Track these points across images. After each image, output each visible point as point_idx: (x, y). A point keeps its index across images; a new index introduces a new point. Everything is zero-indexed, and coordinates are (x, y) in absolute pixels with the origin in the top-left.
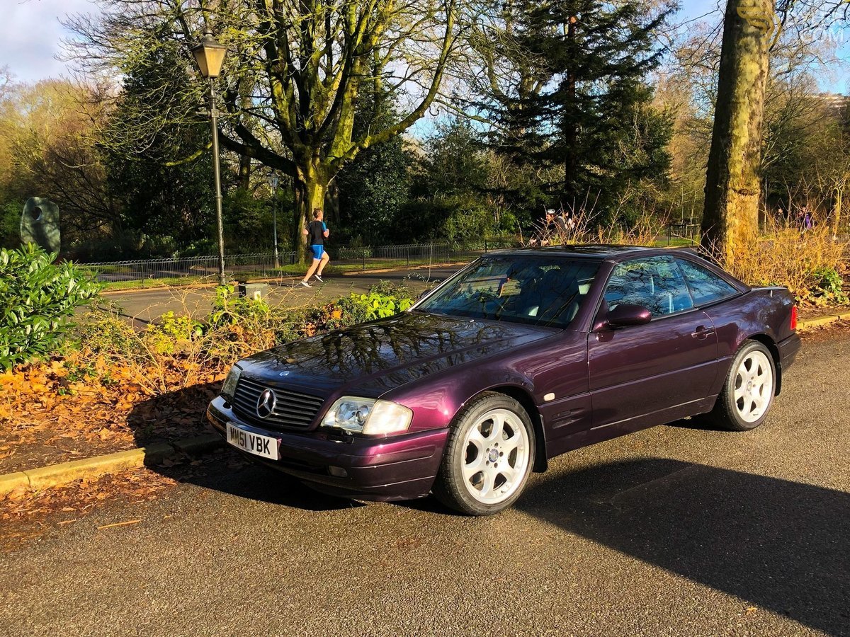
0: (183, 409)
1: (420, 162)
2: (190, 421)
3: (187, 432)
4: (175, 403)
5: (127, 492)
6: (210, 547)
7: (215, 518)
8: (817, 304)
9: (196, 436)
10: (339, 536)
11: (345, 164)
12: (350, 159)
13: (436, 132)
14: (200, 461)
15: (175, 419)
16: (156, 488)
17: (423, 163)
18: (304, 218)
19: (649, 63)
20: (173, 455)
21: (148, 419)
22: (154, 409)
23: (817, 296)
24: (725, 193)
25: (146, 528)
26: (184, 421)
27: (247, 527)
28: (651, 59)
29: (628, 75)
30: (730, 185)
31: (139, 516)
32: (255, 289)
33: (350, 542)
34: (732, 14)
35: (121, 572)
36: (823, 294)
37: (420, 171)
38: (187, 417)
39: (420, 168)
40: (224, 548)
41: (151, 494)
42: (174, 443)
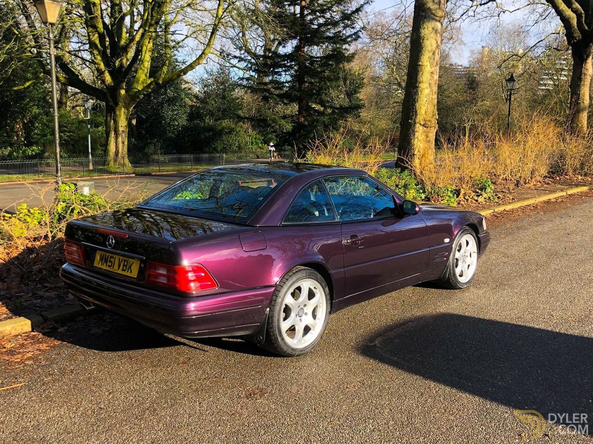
0: (45, 284)
1: (194, 96)
2: (52, 294)
3: (50, 303)
4: (38, 279)
5: (7, 358)
6: (90, 406)
7: (89, 379)
8: (479, 202)
9: (59, 306)
10: (197, 390)
11: (144, 94)
12: (148, 91)
13: (206, 76)
14: (66, 328)
15: (39, 292)
16: (32, 353)
17: (196, 97)
18: (113, 133)
19: (354, 36)
20: (42, 324)
21: (16, 293)
22: (20, 284)
23: (478, 196)
24: (414, 126)
25: (29, 390)
26: (47, 294)
27: (118, 386)
28: (355, 34)
29: (341, 44)
30: (417, 121)
31: (20, 380)
32: (84, 186)
33: (207, 396)
34: (419, 5)
35: (13, 435)
36: (481, 195)
37: (195, 102)
38: (50, 291)
39: (195, 100)
40: (102, 406)
41: (29, 359)
42: (42, 313)
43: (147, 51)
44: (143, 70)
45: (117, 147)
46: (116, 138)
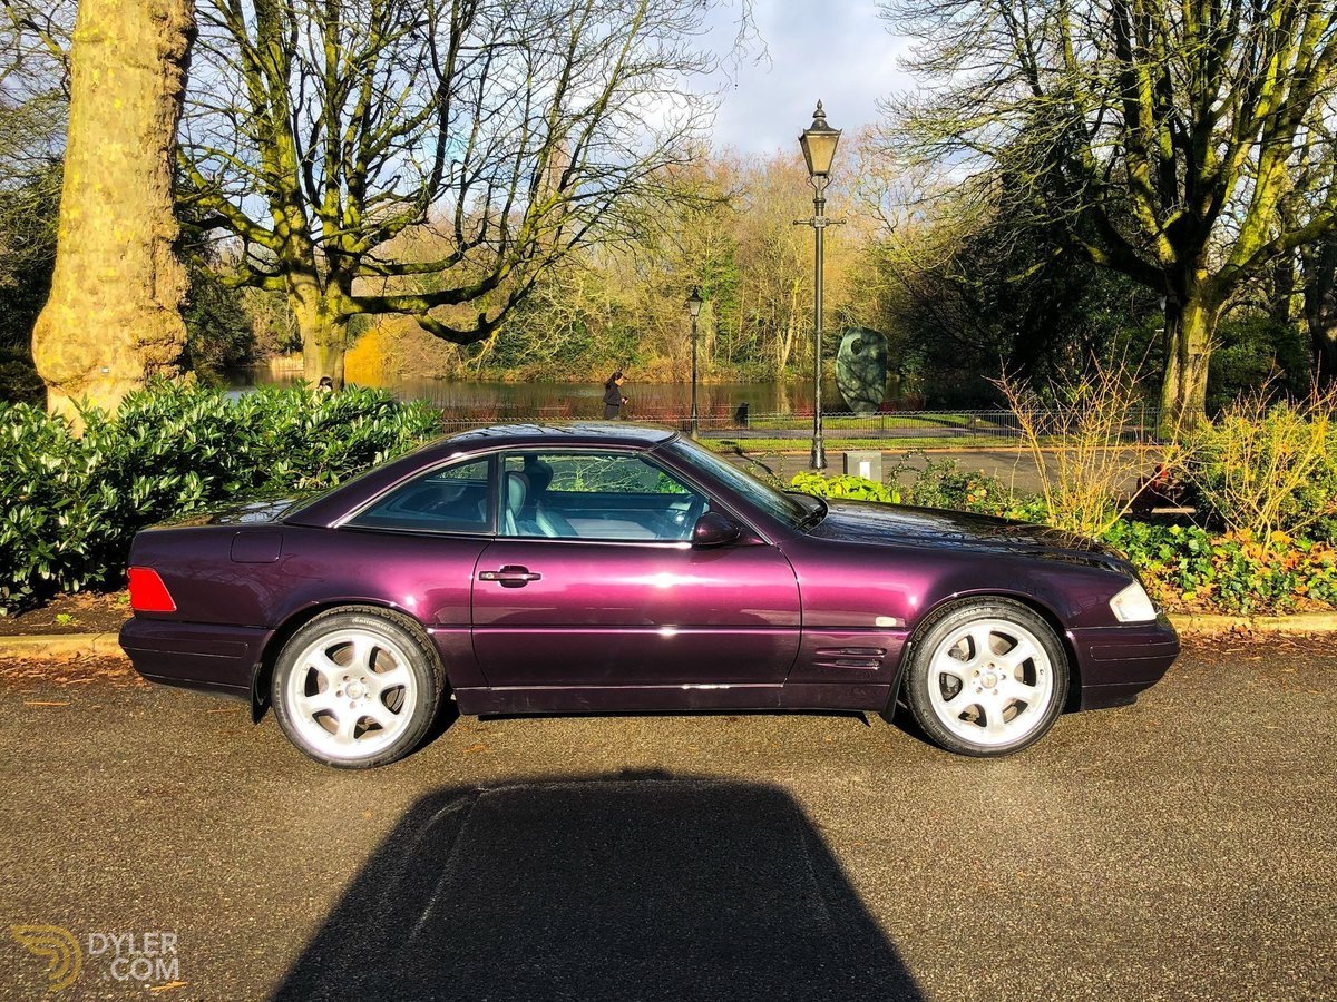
18: (1175, 359)
32: (861, 459)
43: (1268, 184)
44: (1255, 226)
45: (1181, 388)
46: (1182, 370)
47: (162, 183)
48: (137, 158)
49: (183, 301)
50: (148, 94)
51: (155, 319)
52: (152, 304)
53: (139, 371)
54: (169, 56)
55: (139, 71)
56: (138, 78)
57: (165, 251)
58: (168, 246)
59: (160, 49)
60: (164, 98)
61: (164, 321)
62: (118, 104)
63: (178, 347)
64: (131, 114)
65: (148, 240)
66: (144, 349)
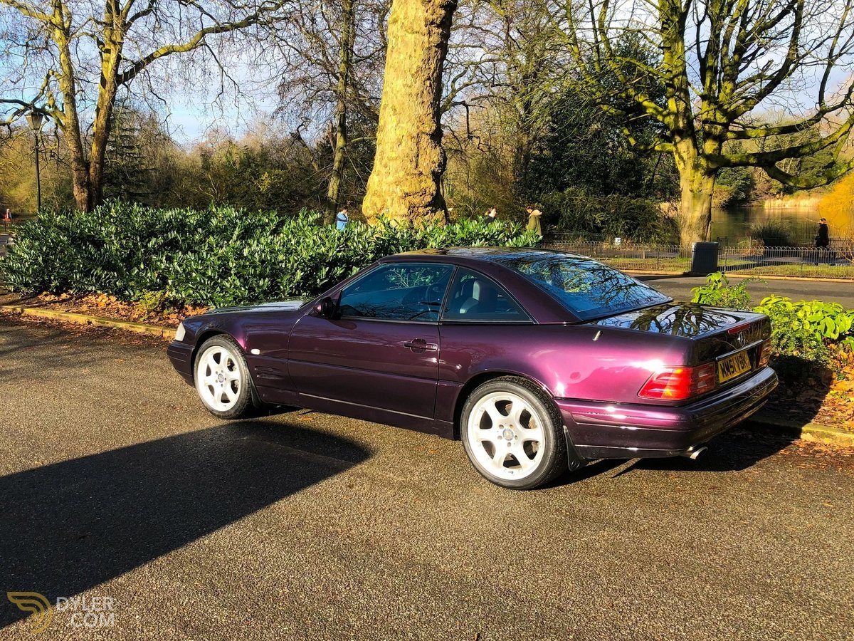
47: (425, 100)
48: (410, 87)
49: (436, 169)
50: (418, 48)
51: (415, 181)
52: (416, 172)
53: (405, 211)
54: (432, 23)
55: (414, 35)
56: (413, 40)
57: (426, 140)
58: (428, 137)
59: (426, 20)
60: (429, 49)
61: (421, 182)
62: (402, 57)
63: (429, 196)
64: (408, 61)
65: (415, 135)
66: (408, 198)
